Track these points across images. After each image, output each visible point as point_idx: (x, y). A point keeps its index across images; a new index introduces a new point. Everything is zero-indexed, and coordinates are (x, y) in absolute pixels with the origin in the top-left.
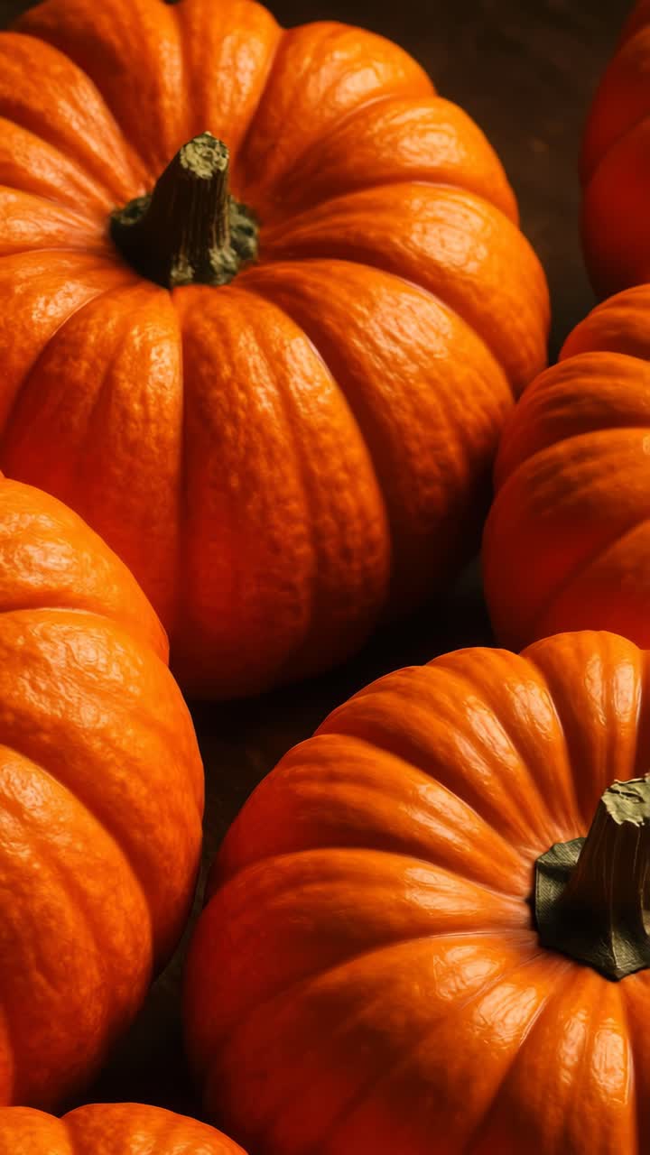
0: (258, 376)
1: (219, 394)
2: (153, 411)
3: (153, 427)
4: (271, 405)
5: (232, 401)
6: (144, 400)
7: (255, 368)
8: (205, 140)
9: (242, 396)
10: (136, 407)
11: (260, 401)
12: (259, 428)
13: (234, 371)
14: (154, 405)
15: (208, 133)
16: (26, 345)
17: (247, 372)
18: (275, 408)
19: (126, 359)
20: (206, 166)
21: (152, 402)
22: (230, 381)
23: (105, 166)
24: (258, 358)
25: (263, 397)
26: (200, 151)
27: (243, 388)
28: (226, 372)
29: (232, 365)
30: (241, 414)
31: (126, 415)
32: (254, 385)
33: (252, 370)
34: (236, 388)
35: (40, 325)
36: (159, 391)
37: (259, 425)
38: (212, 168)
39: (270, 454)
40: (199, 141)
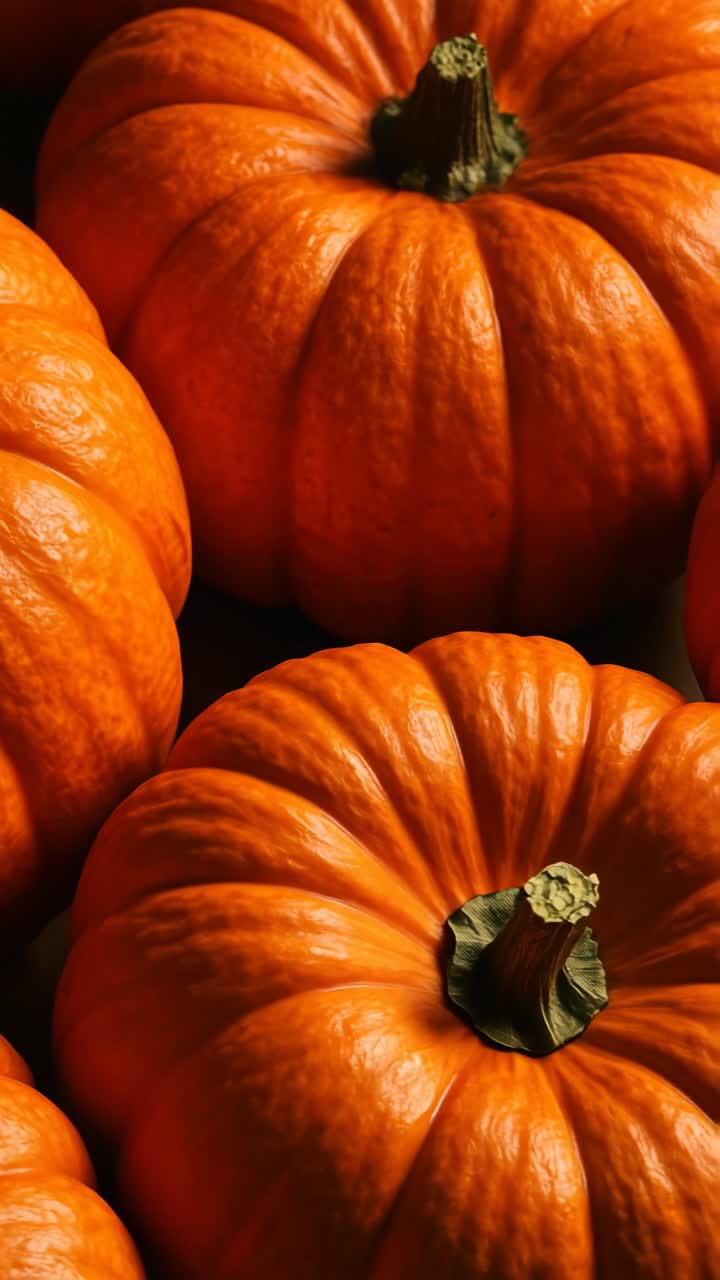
0: (403, 293)
1: (355, 300)
2: (282, 298)
3: (277, 316)
4: (404, 328)
5: (365, 311)
6: (277, 285)
7: (405, 287)
8: (466, 42)
9: (376, 310)
10: (266, 290)
11: (394, 320)
12: (382, 348)
13: (380, 283)
14: (287, 294)
15: (473, 36)
16: (196, 196)
17: (394, 287)
18: (407, 333)
19: (280, 238)
20: (455, 68)
21: (284, 290)
22: (372, 291)
23: (399, 48)
24: (412, 276)
25: (398, 318)
26: (455, 51)
27: (381, 301)
28: (373, 280)
29: (382, 275)
30: (369, 329)
31: (252, 294)
32: (395, 302)
33: (400, 288)
34: (374, 299)
35: (219, 181)
36: (298, 282)
37: (383, 344)
38: (460, 71)
39: (385, 379)
40: (459, 40)
